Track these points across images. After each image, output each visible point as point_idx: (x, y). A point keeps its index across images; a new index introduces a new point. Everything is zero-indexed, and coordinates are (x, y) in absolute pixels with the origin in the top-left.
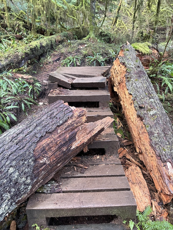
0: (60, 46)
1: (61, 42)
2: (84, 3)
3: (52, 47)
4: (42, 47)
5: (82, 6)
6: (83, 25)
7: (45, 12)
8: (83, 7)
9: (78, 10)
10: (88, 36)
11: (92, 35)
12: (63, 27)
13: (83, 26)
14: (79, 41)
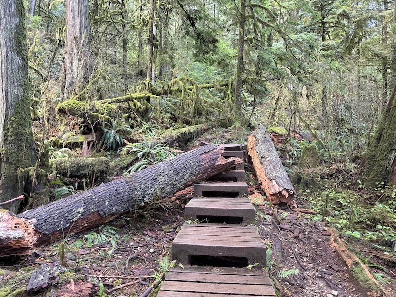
0: (205, 133)
1: (207, 130)
2: (230, 97)
3: (198, 134)
4: (189, 133)
5: (228, 99)
6: (229, 116)
7: (193, 106)
8: (230, 100)
9: (224, 103)
10: (233, 126)
11: (237, 124)
12: (208, 119)
13: (229, 118)
14: (224, 129)
